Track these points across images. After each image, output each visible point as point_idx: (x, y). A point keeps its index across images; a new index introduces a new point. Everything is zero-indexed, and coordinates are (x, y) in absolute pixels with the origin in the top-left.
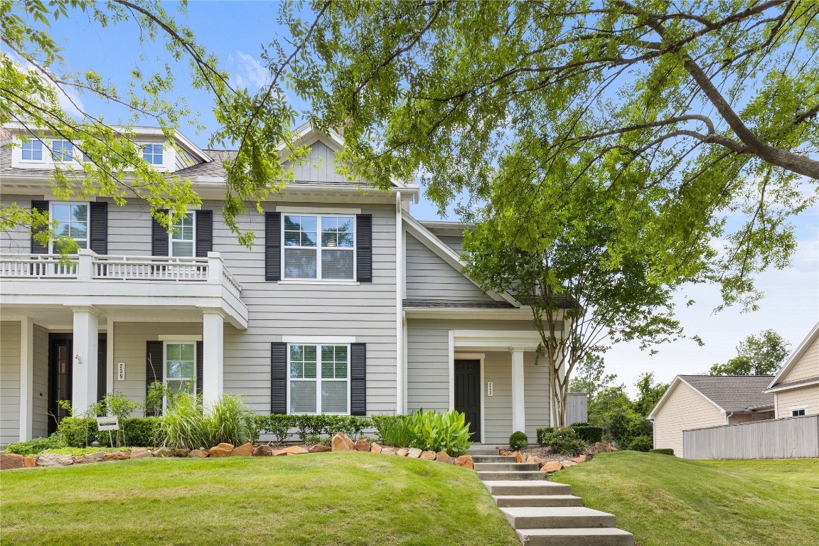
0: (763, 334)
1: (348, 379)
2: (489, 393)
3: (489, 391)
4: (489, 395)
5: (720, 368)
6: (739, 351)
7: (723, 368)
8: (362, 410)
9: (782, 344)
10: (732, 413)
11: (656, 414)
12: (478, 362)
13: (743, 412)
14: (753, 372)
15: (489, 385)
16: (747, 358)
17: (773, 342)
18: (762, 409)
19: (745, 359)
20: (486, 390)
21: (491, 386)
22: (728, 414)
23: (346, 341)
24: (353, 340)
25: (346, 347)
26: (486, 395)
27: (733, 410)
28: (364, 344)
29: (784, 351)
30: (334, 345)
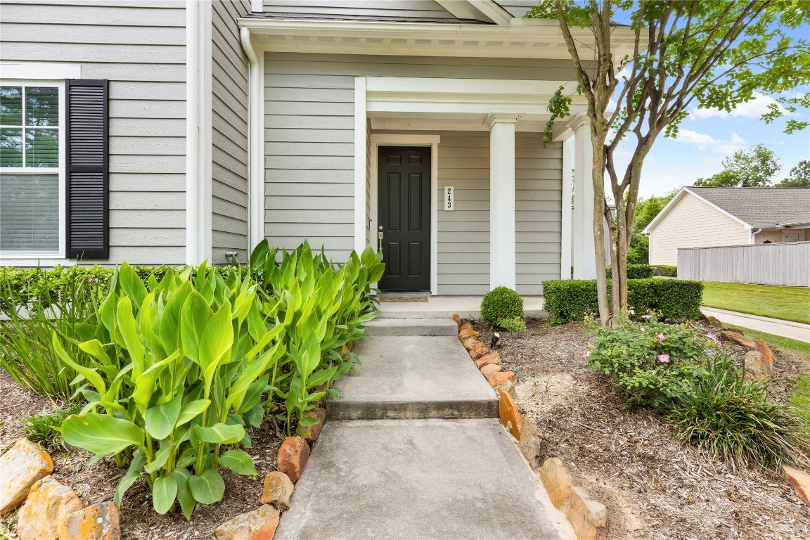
0: (753, 149)
1: (61, 170)
2: (446, 205)
3: (446, 201)
4: (446, 208)
5: (705, 183)
6: (725, 166)
7: (708, 182)
8: (99, 244)
9: (774, 159)
10: (760, 230)
11: (653, 229)
12: (427, 150)
13: (775, 228)
14: (740, 185)
15: (446, 191)
16: (734, 172)
17: (764, 157)
18: (801, 225)
19: (732, 173)
20: (441, 200)
21: (450, 193)
22: (754, 230)
23: (54, 74)
24: (75, 73)
25: (56, 90)
26: (441, 210)
27: (761, 226)
28: (105, 85)
29: (775, 165)
30: (23, 85)
